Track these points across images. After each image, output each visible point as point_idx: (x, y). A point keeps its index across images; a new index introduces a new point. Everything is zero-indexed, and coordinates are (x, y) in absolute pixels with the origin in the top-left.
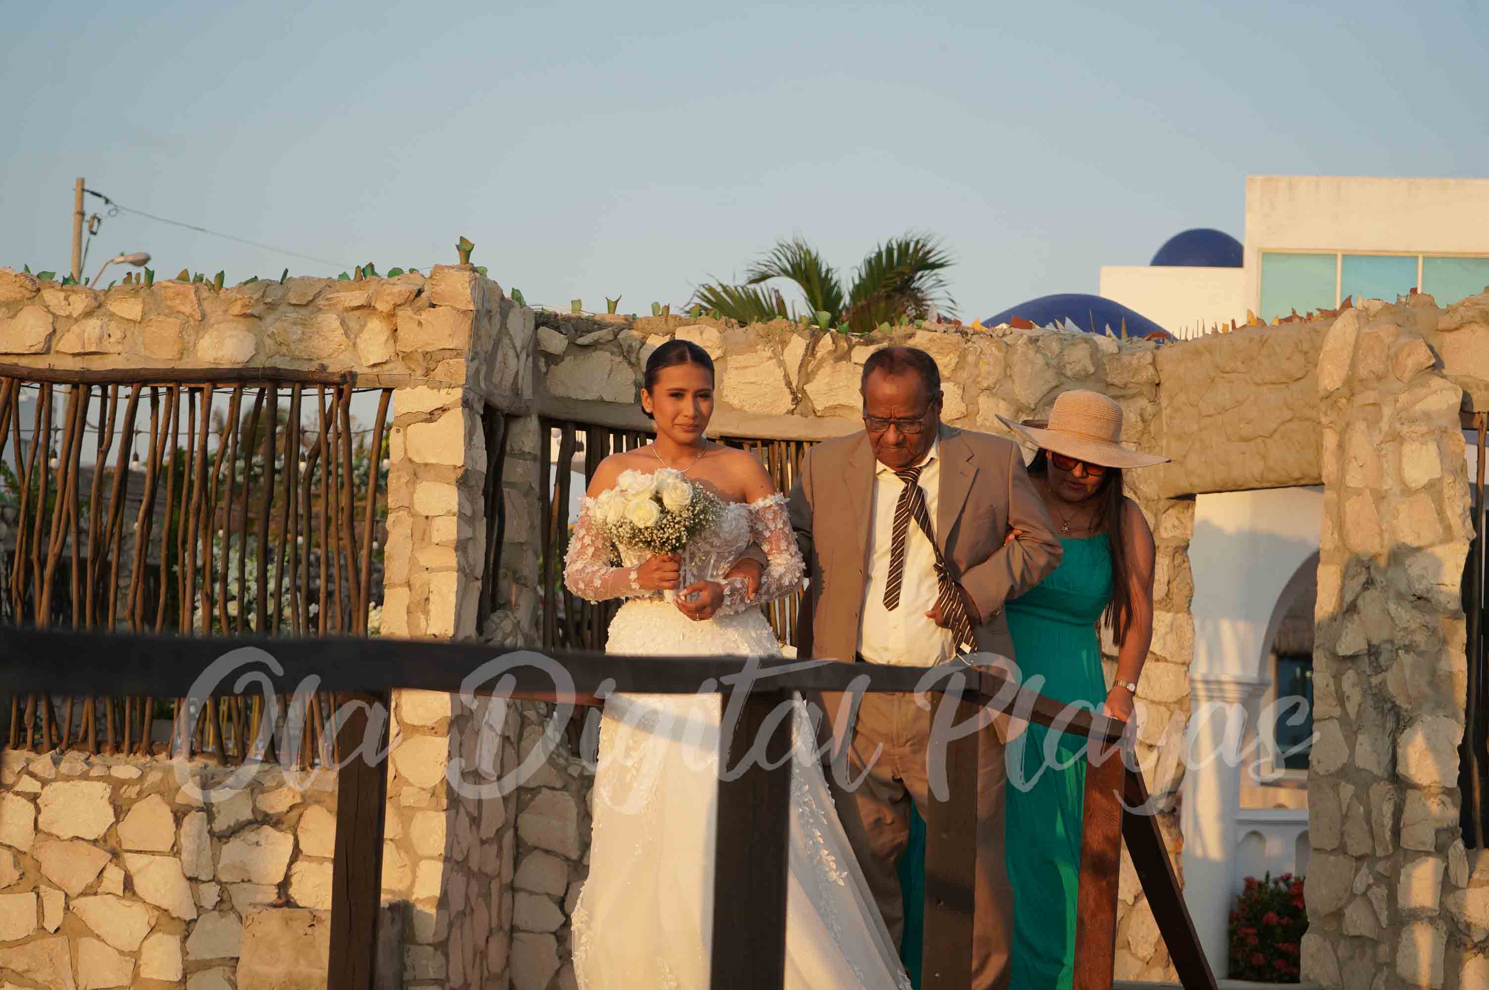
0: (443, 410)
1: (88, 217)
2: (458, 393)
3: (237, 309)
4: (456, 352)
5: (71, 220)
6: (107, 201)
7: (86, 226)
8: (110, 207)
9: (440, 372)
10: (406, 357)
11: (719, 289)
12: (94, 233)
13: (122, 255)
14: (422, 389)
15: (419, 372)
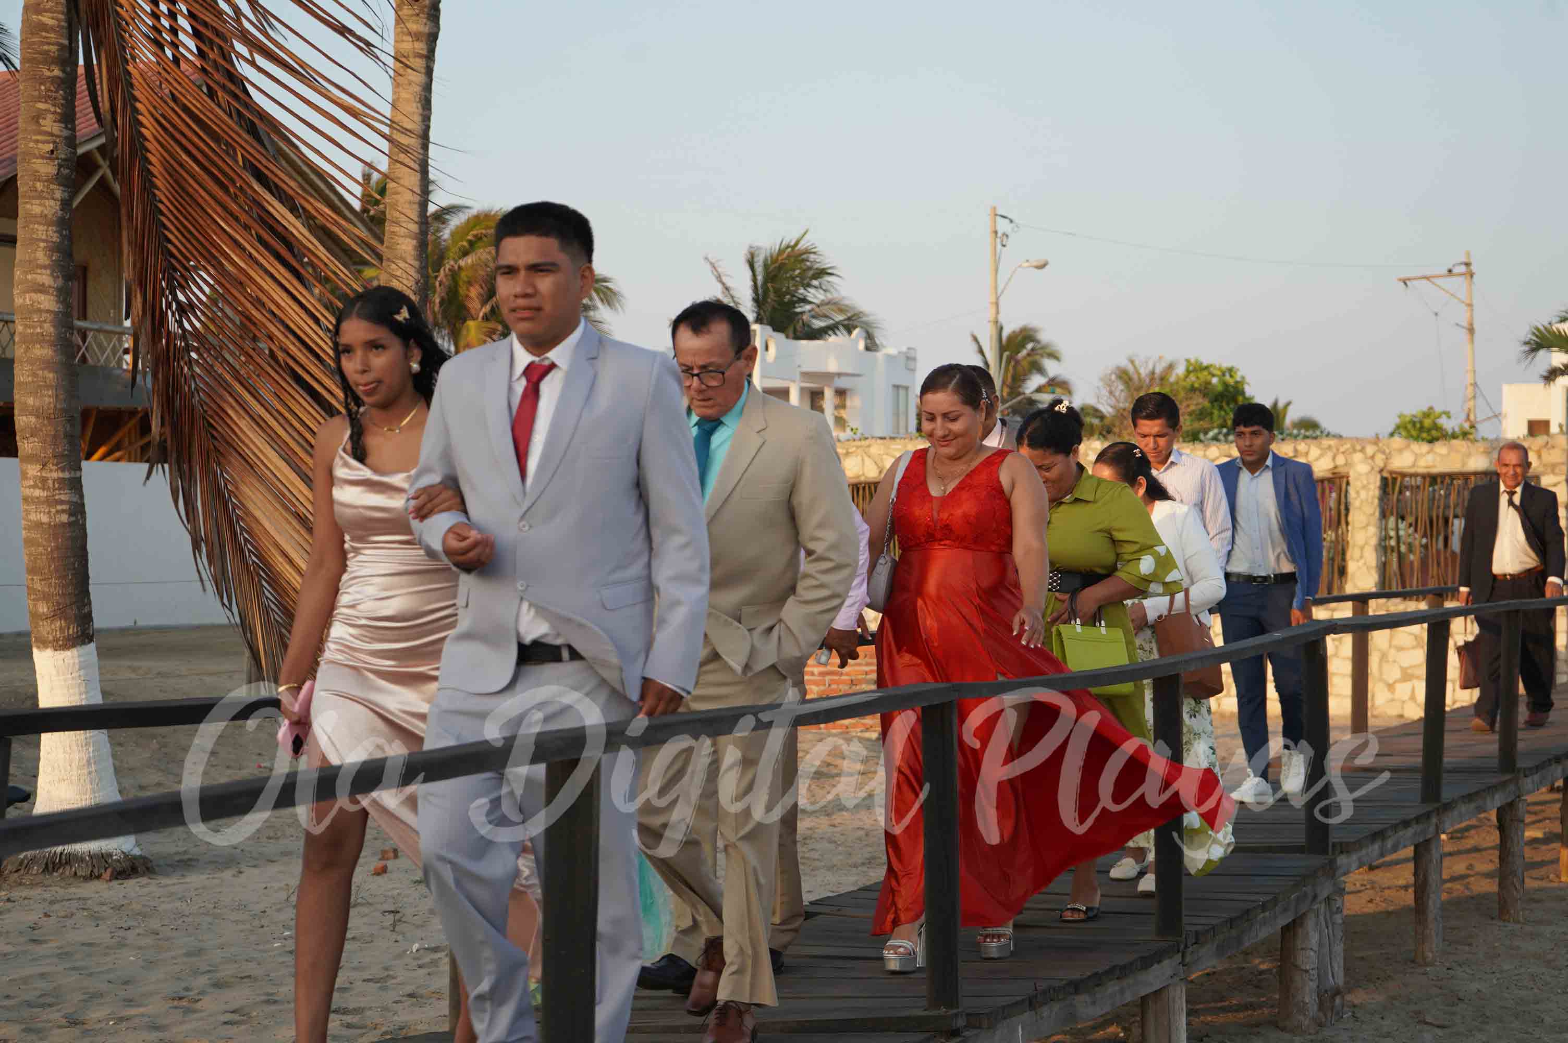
0: (1559, 483)
1: (999, 234)
2: (1564, 477)
3: (1482, 450)
4: (1563, 464)
5: (989, 237)
6: (1011, 221)
7: (998, 240)
8: (1012, 225)
9: (1557, 471)
10: (1545, 465)
11: (1542, 328)
12: (1004, 246)
13: (1027, 261)
14: (1552, 476)
15: (1549, 470)
